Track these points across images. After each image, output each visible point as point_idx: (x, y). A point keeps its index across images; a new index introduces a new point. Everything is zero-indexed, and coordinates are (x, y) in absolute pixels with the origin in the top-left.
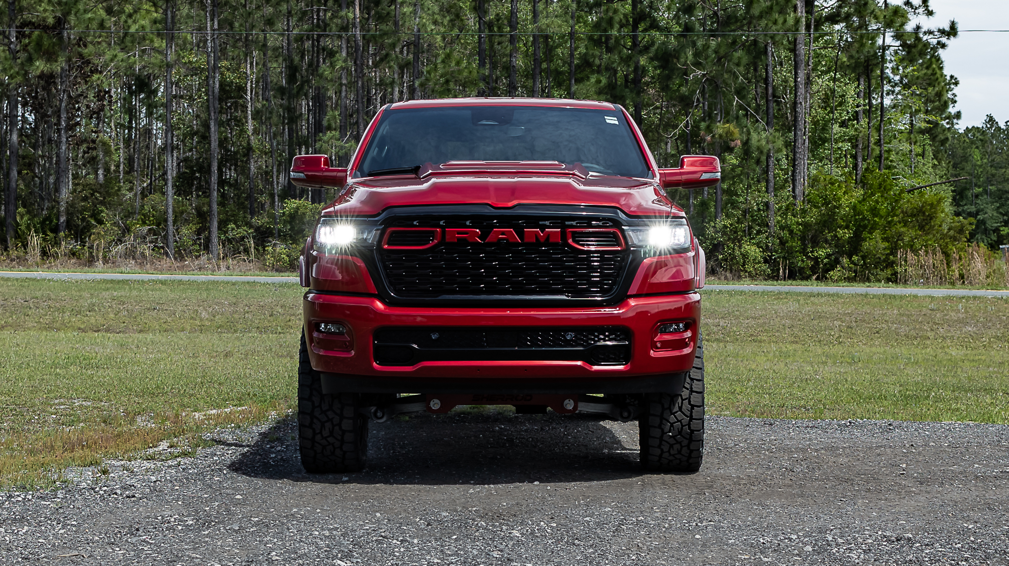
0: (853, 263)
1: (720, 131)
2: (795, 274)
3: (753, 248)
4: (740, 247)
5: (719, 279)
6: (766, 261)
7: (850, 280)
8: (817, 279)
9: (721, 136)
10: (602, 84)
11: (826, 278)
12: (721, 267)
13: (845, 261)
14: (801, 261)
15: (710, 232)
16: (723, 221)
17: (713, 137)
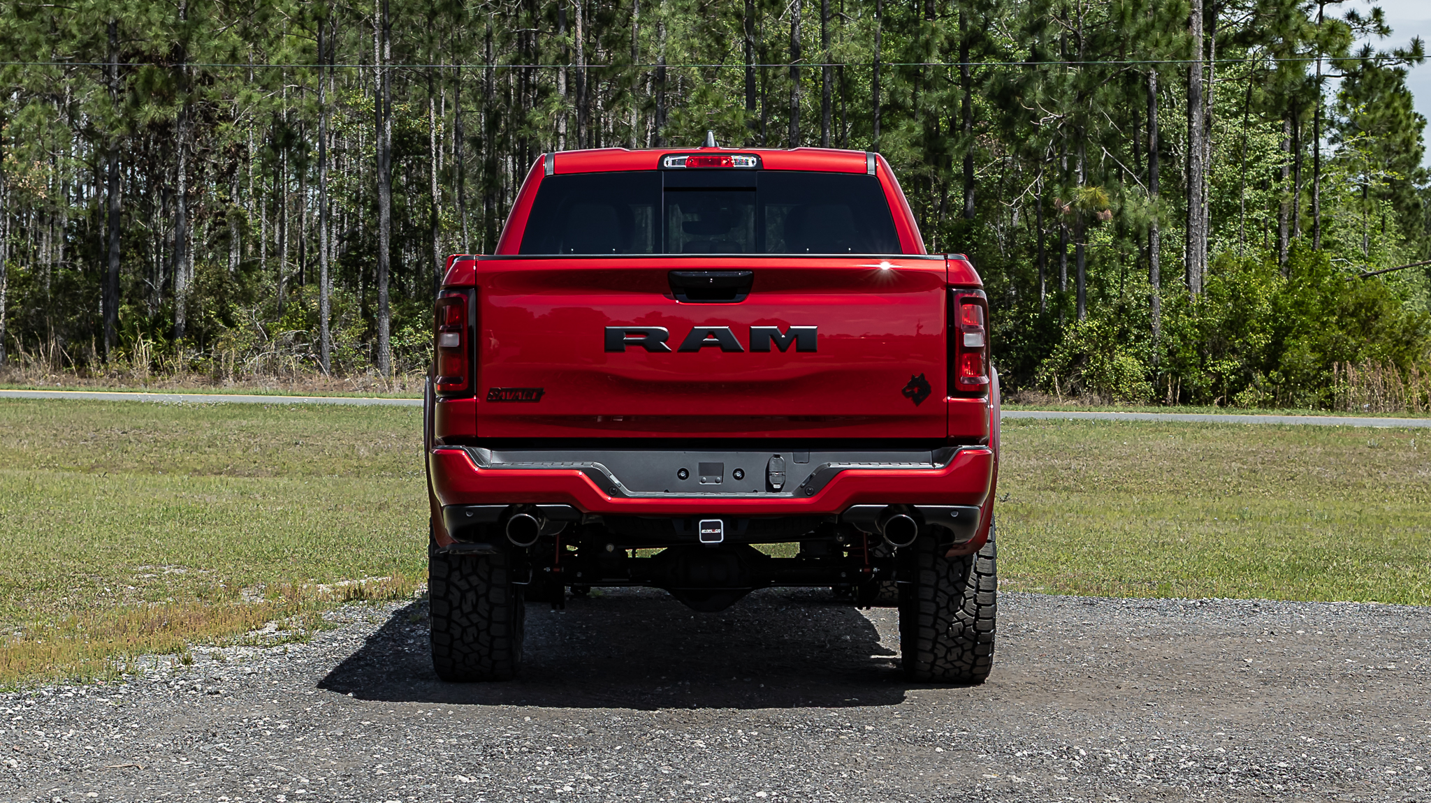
0: (1270, 380)
1: (1082, 197)
2: (1188, 397)
3: (1130, 360)
4: (1111, 359)
5: (1083, 403)
6: (1148, 378)
7: (1264, 404)
8: (1221, 404)
9: (1083, 204)
10: (915, 133)
11: (1233, 402)
12: (1085, 386)
13: (1259, 377)
14: (1196, 378)
15: (1069, 337)
16: (1086, 323)
17: (1073, 205)
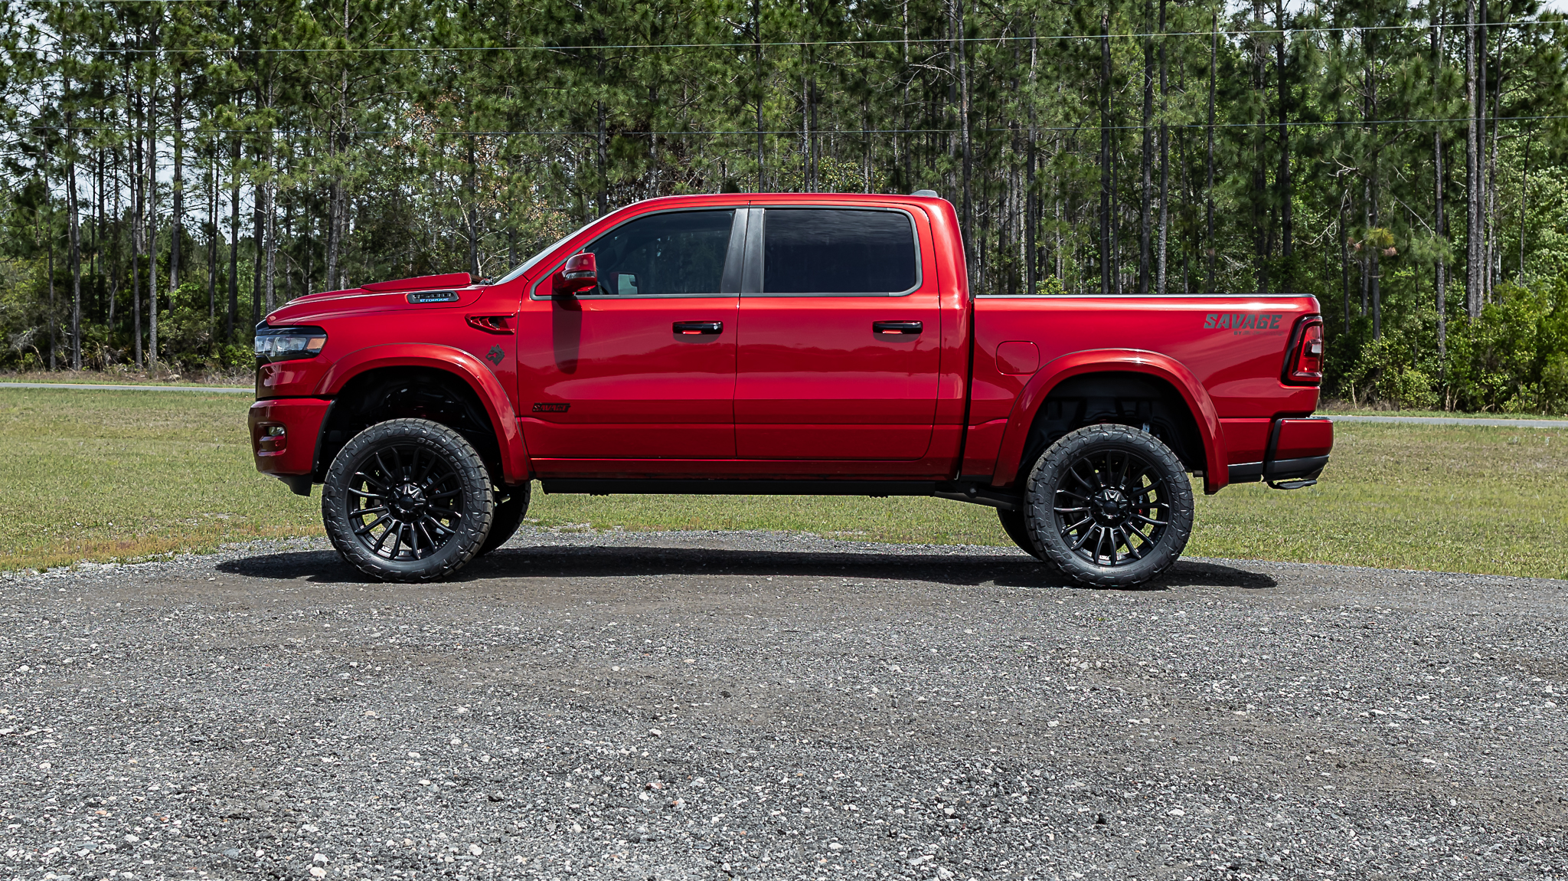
0: (1533, 392)
1: (1371, 237)
2: (1465, 405)
3: (1418, 374)
4: (1400, 372)
5: (1376, 409)
6: (1434, 389)
7: (1527, 410)
8: (1490, 410)
9: (1372, 243)
10: (1239, 185)
11: (1501, 410)
12: (1379, 395)
13: (1522, 388)
14: (1472, 390)
15: (1366, 355)
16: (1381, 342)
17: (1363, 244)
